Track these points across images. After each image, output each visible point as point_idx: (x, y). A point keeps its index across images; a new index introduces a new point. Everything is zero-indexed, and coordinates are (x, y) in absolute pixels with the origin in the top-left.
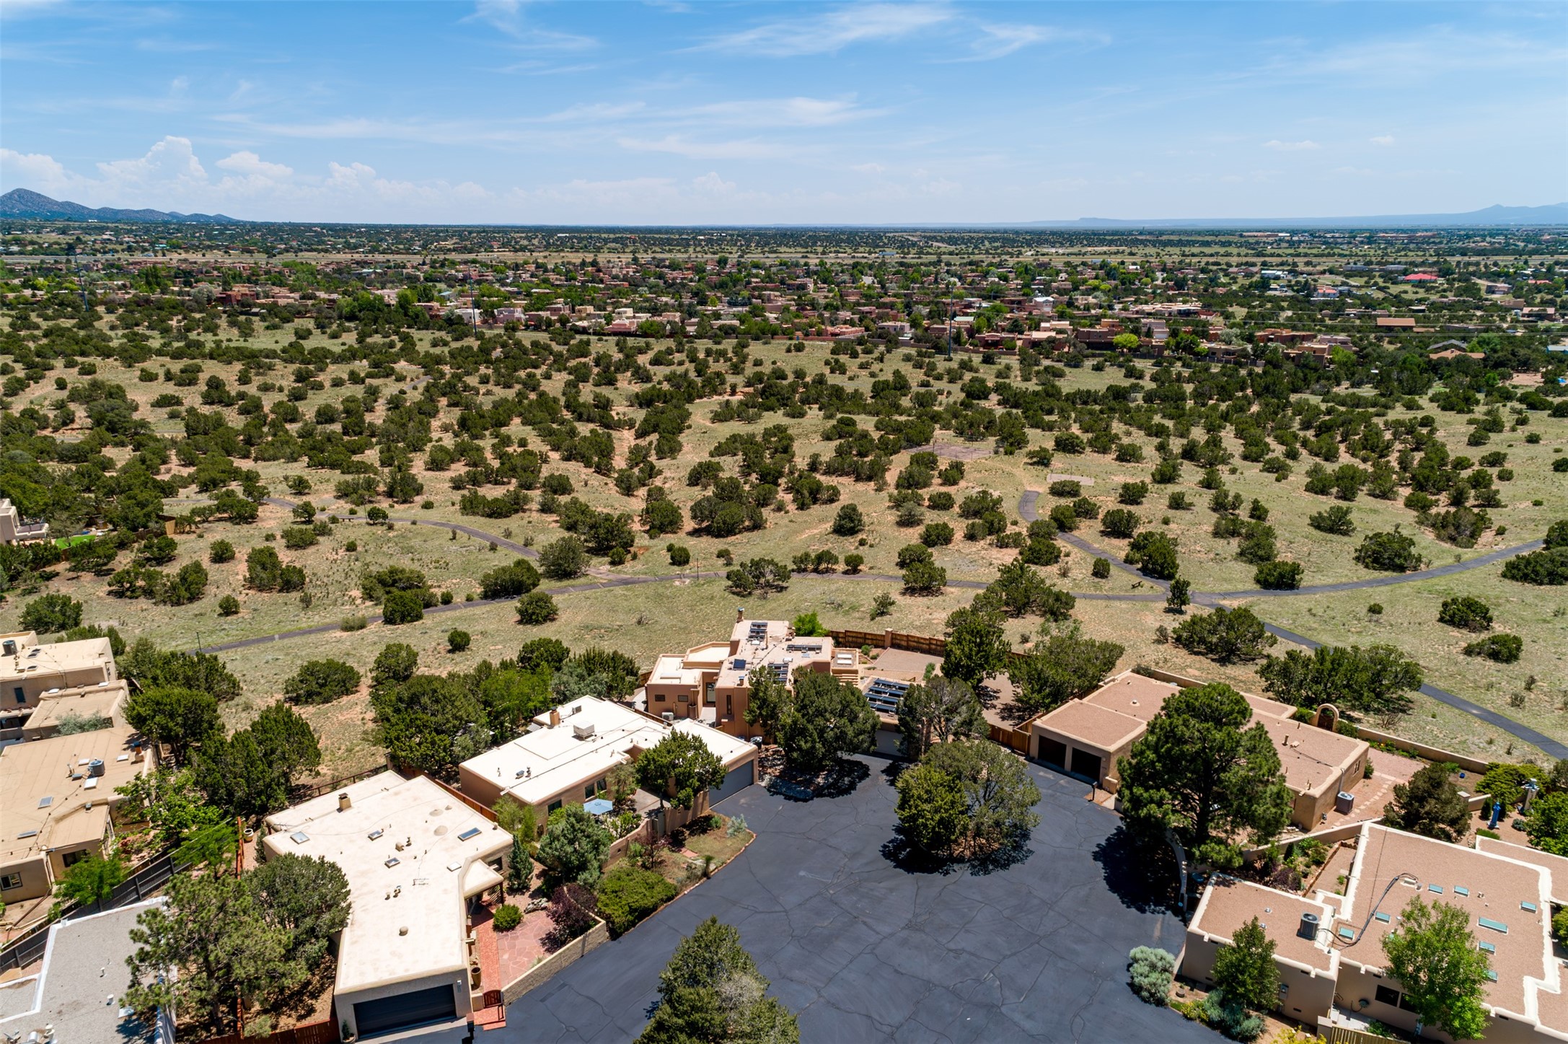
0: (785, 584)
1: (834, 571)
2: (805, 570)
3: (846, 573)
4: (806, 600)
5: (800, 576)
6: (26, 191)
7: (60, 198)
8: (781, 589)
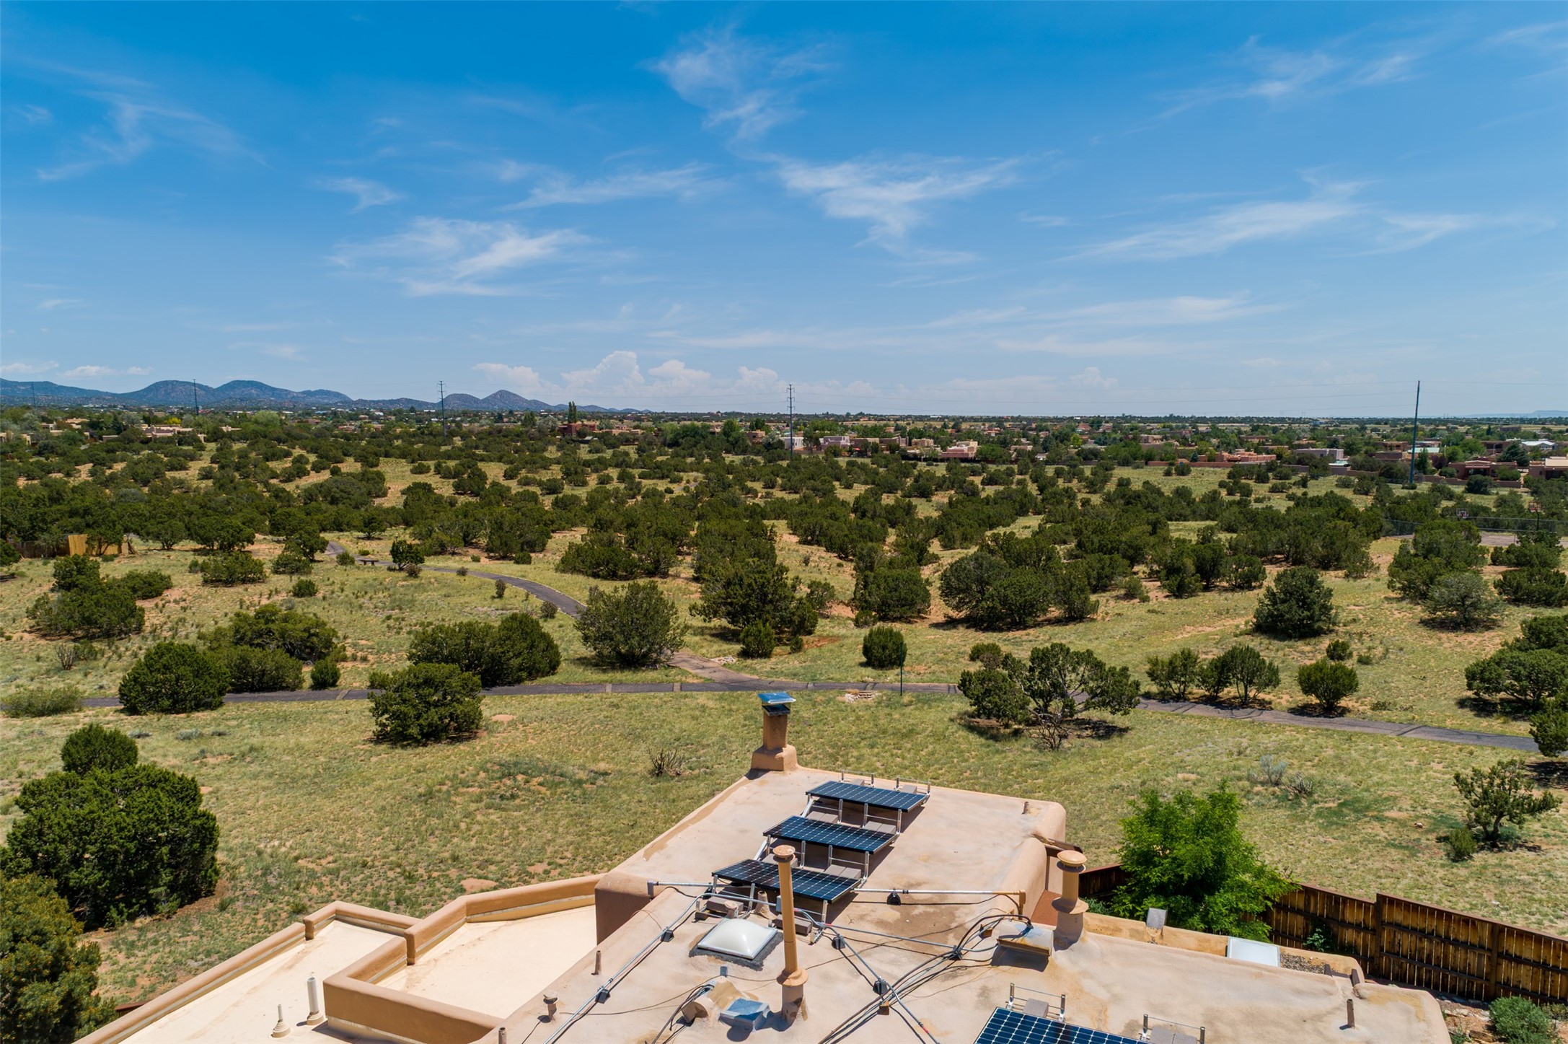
0: (1119, 720)
1: (1264, 705)
2: (1180, 697)
3: (1302, 711)
4: (1181, 767)
5: (1167, 709)
6: (507, 392)
7: (529, 398)
8: (1106, 732)
